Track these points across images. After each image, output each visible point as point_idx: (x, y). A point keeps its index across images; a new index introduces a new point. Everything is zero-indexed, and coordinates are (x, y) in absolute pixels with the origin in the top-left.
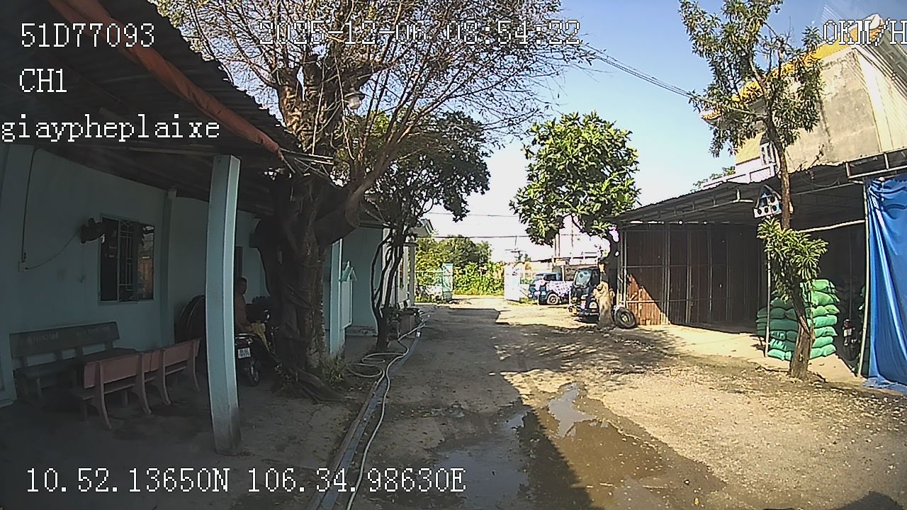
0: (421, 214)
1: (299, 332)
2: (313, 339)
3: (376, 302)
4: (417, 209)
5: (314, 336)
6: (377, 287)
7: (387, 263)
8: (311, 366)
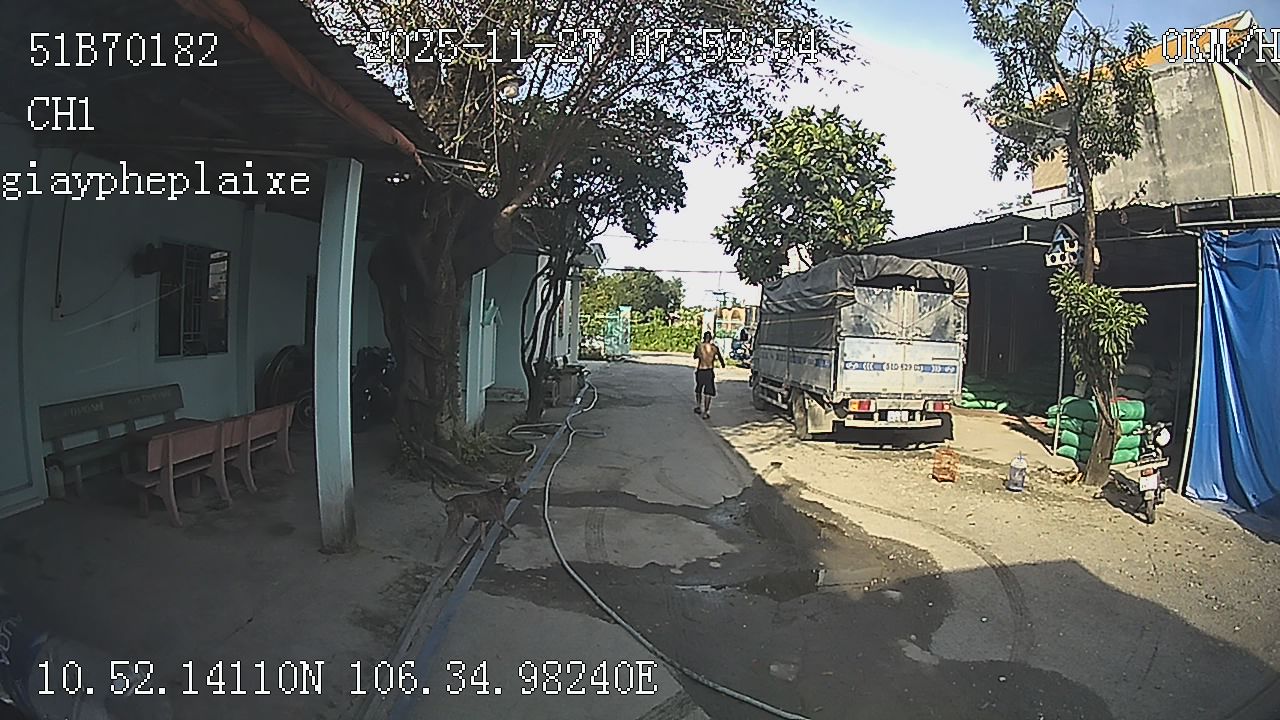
0: (590, 237)
1: (426, 391)
2: (446, 401)
3: (527, 354)
4: (586, 231)
5: (447, 398)
6: (528, 335)
7: (544, 303)
8: (443, 437)
